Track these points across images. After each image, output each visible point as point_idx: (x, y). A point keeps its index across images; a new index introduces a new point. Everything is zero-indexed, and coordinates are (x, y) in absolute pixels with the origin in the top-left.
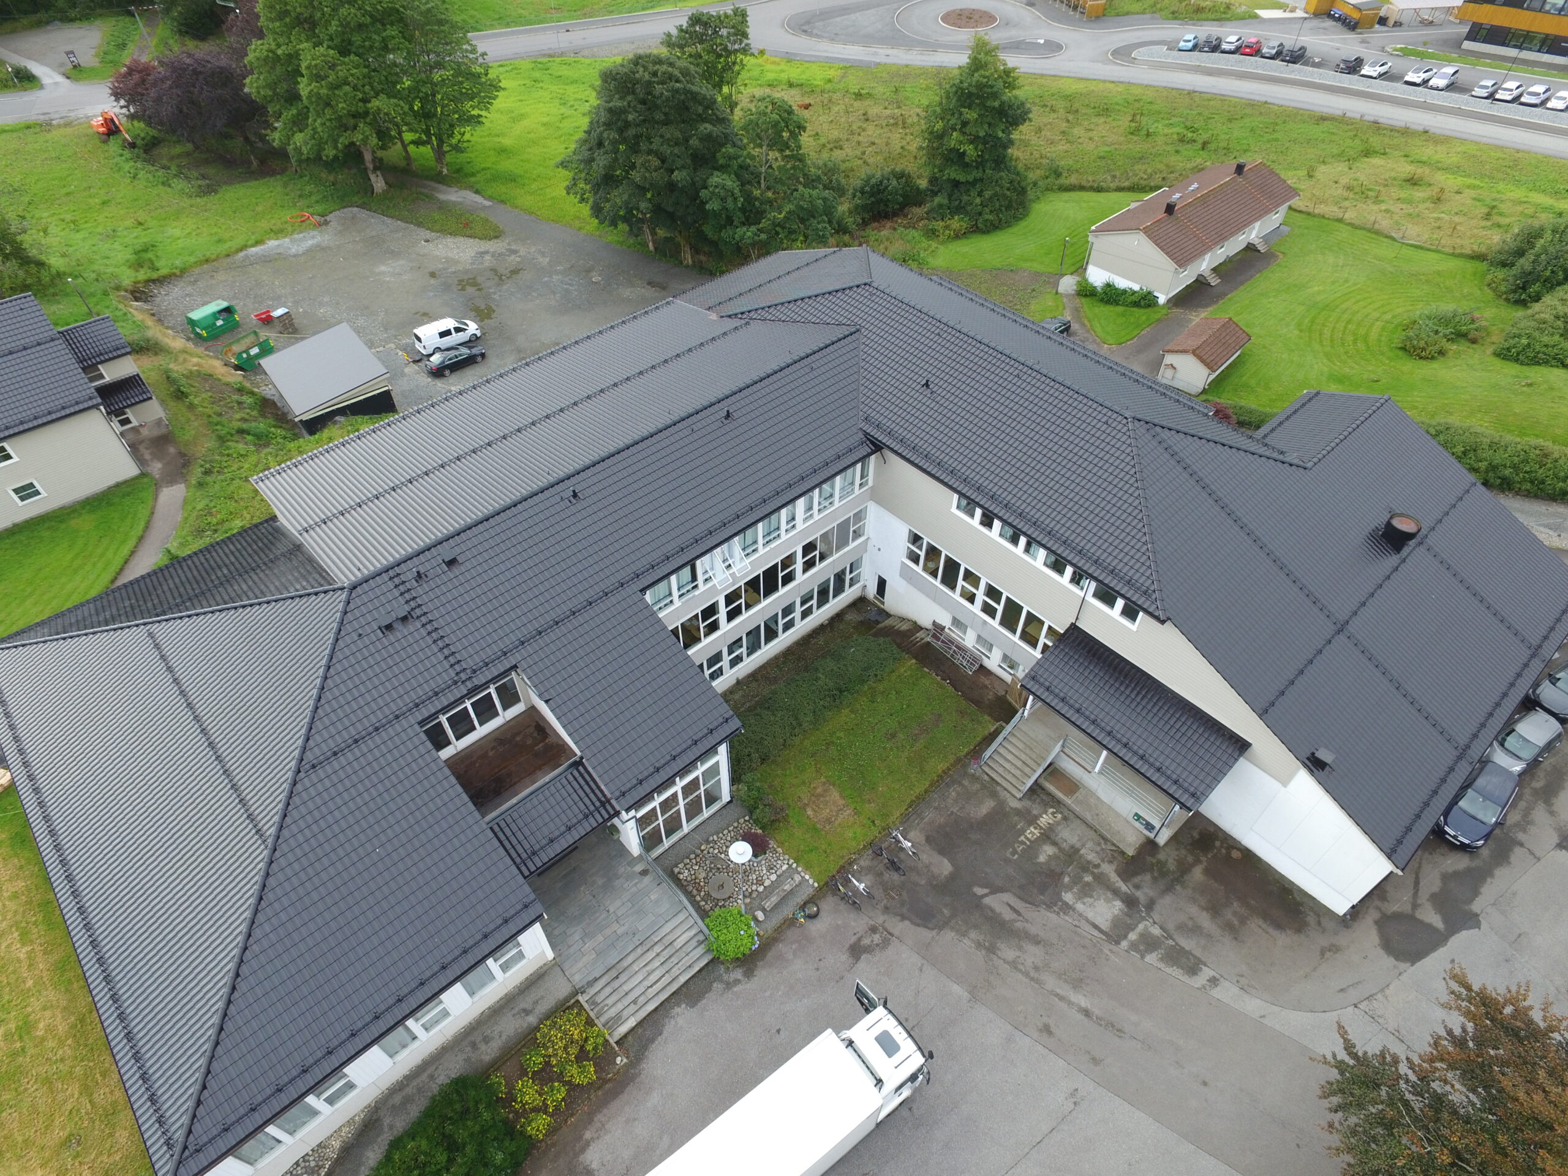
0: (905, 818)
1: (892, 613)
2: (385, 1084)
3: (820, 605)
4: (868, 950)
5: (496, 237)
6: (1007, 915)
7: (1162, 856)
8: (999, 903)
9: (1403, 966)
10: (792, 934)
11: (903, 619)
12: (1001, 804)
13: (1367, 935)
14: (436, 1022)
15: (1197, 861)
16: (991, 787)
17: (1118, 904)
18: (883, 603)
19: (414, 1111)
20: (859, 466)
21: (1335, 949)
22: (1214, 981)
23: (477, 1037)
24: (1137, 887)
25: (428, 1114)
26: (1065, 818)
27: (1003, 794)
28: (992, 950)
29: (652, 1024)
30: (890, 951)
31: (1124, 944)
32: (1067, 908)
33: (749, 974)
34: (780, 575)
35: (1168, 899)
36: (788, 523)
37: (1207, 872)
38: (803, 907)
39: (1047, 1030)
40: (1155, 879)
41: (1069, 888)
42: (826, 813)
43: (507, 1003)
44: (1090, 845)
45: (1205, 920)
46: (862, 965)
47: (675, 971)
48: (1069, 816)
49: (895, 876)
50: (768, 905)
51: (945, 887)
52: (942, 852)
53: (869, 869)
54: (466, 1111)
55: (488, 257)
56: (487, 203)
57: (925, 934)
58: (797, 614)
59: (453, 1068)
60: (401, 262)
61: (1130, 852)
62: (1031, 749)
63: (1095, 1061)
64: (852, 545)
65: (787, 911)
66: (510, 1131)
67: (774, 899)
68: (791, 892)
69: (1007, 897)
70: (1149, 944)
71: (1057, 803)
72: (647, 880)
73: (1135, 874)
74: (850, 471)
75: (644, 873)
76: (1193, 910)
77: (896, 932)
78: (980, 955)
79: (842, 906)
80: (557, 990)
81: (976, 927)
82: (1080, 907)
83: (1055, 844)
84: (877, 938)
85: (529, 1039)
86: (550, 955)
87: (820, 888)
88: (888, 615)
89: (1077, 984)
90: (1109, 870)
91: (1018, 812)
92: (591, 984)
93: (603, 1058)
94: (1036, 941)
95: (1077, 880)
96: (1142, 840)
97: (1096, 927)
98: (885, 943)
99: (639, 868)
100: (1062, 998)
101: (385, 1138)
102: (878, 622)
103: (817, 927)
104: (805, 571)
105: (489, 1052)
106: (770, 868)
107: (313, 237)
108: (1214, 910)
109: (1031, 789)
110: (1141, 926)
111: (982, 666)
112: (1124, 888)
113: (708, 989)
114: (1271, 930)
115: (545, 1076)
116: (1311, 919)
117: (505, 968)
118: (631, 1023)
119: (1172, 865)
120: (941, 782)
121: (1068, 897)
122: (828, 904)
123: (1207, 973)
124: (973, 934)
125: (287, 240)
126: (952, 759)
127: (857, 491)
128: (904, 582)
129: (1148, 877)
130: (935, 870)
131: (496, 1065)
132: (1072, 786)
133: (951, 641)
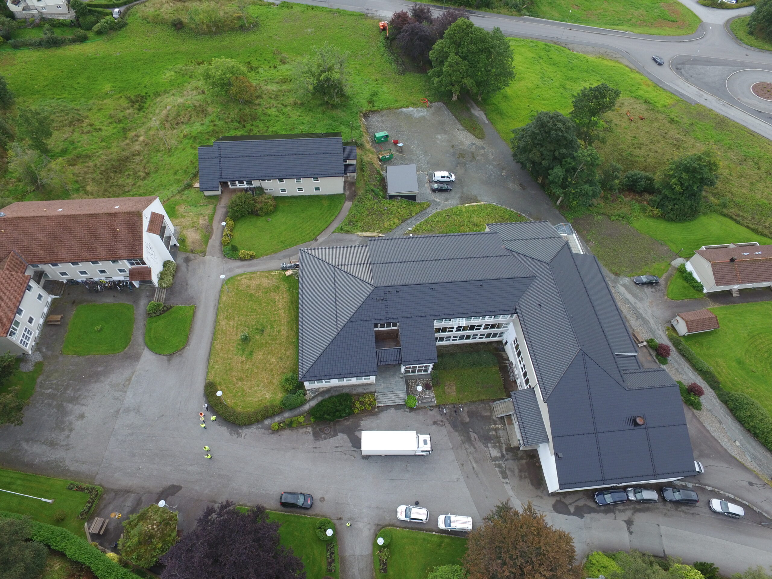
0: (466, 403)
1: (505, 351)
2: (334, 385)
3: (486, 338)
4: (438, 424)
5: (481, 139)
6: (473, 439)
7: (519, 452)
8: (473, 435)
9: (554, 511)
10: (424, 410)
11: (507, 355)
12: (491, 416)
13: (553, 500)
14: (349, 380)
15: (526, 459)
16: (492, 411)
17: (500, 454)
18: (505, 347)
19: (337, 393)
20: (510, 315)
21: (541, 497)
22: (507, 483)
23: (354, 388)
24: (507, 454)
25: (339, 396)
26: (504, 429)
27: (493, 414)
28: (464, 443)
29: (386, 408)
30: (442, 428)
31: (494, 462)
32: (487, 447)
33: (410, 412)
34: (475, 327)
35: (512, 462)
37: (526, 463)
38: (430, 407)
39: (463, 465)
40: (513, 456)
41: (491, 443)
42: (449, 390)
43: (362, 385)
44: (504, 438)
45: (516, 471)
46: (434, 426)
47: (396, 401)
48: (505, 429)
49: (455, 414)
50: (423, 401)
51: (463, 424)
52: (469, 416)
53: (450, 409)
54: (345, 400)
55: (474, 147)
56: (487, 122)
57: (452, 429)
58: (478, 337)
59: (347, 391)
60: (446, 136)
61: (512, 446)
62: (507, 408)
63: (468, 477)
64: (502, 329)
65: (426, 405)
66: (351, 408)
67: (425, 401)
68: (430, 402)
69: (475, 435)
70: (499, 466)
71: (504, 424)
72: (401, 379)
73: (509, 451)
74: (506, 315)
75: (402, 378)
76: (516, 468)
77: (446, 425)
78: (460, 442)
79: (439, 412)
80: (372, 389)
81: (464, 436)
82: (490, 449)
83: (496, 433)
84: (441, 423)
85: (362, 395)
86: (374, 382)
87: (436, 405)
89: (476, 462)
90: (504, 446)
91: (493, 420)
92: (379, 392)
93: (374, 407)
94: (475, 448)
95: (495, 443)
96: (517, 446)
97: (490, 455)
98: (442, 426)
99: (401, 376)
100: (471, 462)
101: (330, 395)
102: (500, 351)
103: (430, 413)
104: (484, 329)
105: (354, 392)
106: (429, 394)
107: (424, 112)
108: (520, 471)
109: (501, 417)
110: (501, 462)
111: (515, 381)
112: (504, 452)
113: (401, 409)
114: (530, 484)
115: (362, 403)
116: (542, 489)
117: (365, 379)
118: (382, 405)
119: (519, 456)
120: (481, 401)
121: (489, 445)
122: (436, 410)
123: (507, 480)
124: (462, 437)
125: (416, 109)
126: (488, 398)
127: (508, 319)
128: (510, 346)
129: (511, 454)
130: (464, 419)
131: (354, 395)
132: (511, 423)
133: (513, 369)
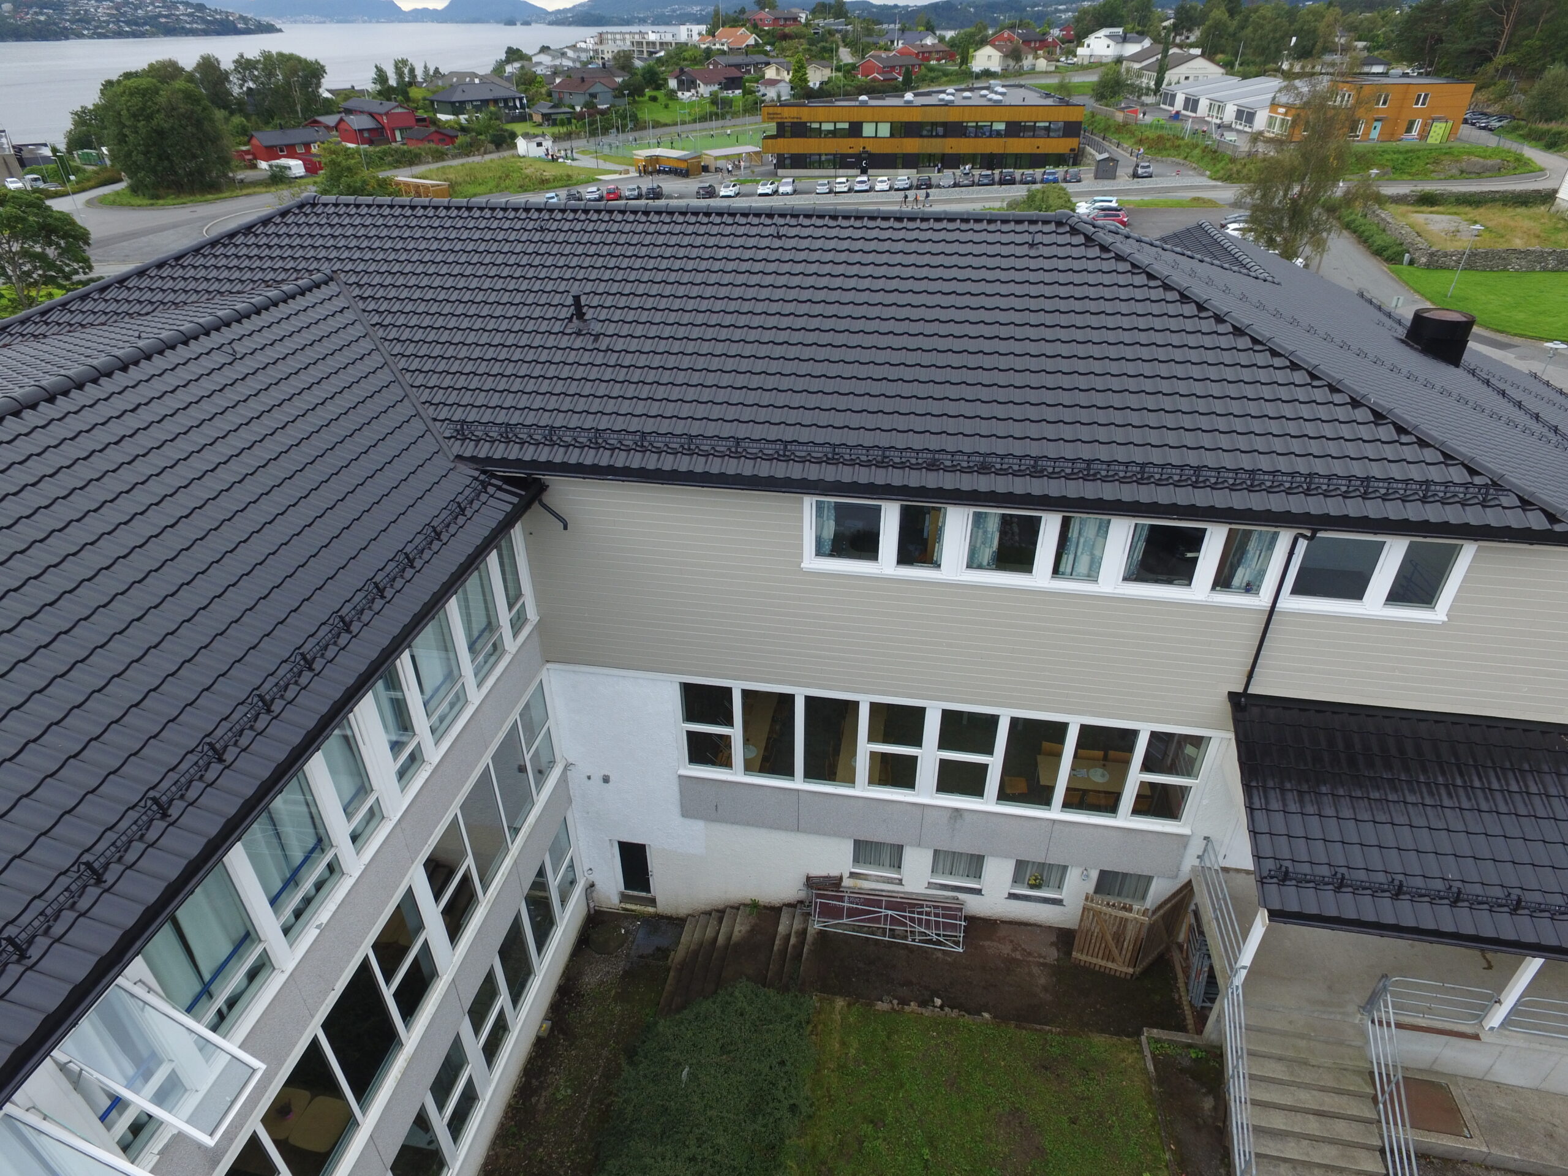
1: (683, 911)
3: (516, 995)
11: (719, 913)
18: (653, 902)
20: (493, 559)
34: (388, 993)
36: (348, 811)
58: (474, 1064)
62: (1304, 1063)
64: (542, 799)
74: (472, 582)
88: (676, 922)
102: (663, 953)
104: (454, 931)
111: (971, 920)
127: (511, 645)
128: (698, 826)
133: (873, 900)
